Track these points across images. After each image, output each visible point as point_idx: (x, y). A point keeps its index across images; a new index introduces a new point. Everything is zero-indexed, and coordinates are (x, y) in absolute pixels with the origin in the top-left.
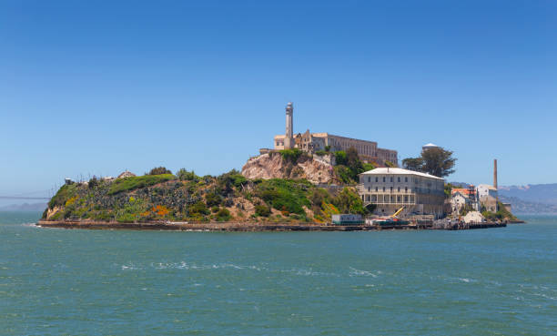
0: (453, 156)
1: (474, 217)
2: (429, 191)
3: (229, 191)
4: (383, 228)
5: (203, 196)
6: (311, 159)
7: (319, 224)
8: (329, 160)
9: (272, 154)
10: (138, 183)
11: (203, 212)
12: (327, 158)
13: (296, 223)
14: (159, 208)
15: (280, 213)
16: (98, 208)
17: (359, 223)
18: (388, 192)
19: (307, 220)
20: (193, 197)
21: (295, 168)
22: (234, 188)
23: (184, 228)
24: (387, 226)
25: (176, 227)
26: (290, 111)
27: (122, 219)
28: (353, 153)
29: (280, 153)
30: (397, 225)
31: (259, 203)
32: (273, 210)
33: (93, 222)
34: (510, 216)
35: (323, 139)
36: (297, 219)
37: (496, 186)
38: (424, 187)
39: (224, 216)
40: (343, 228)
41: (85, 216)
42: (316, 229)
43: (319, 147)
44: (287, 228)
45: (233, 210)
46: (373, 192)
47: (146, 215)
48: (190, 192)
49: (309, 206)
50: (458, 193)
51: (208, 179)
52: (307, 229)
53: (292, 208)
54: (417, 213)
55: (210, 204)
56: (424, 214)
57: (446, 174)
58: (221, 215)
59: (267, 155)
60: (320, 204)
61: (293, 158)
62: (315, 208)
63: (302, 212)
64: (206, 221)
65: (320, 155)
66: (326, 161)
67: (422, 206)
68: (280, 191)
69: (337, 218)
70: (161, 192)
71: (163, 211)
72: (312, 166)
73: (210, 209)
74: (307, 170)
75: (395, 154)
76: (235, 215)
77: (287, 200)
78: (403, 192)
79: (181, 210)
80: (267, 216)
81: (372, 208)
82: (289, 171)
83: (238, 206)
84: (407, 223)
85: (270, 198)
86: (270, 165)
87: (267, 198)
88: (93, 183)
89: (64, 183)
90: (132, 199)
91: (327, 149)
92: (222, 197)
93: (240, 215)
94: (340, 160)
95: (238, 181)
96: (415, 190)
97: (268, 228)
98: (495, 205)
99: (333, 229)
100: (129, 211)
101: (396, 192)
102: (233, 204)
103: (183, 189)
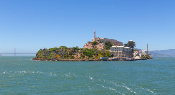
0: (135, 43)
1: (138, 58)
2: (128, 51)
3: (75, 51)
4: (113, 60)
5: (68, 53)
6: (99, 44)
7: (96, 59)
8: (103, 44)
9: (90, 43)
10: (54, 50)
11: (68, 56)
12: (103, 43)
13: (91, 59)
14: (58, 55)
15: (87, 57)
16: (44, 56)
17: (107, 59)
18: (116, 51)
19: (93, 58)
20: (66, 53)
21: (95, 46)
22: (76, 51)
23: (63, 60)
24: (114, 60)
25: (61, 60)
26: (95, 33)
27: (49, 58)
28: (109, 42)
29: (92, 42)
30: (117, 60)
31: (82, 54)
32: (85, 56)
33: (42, 59)
34: (150, 57)
35: (102, 39)
36: (91, 58)
37: (147, 50)
38: (126, 50)
39: (73, 57)
40: (102, 60)
41: (41, 57)
42: (95, 60)
43: (101, 41)
44: (88, 60)
45: (75, 56)
46: (113, 52)
47: (55, 57)
48: (65, 52)
49: (95, 55)
50: (136, 52)
51: (70, 49)
52: (93, 61)
53: (90, 55)
54: (123, 56)
55: (70, 55)
56: (126, 57)
57: (133, 47)
58: (72, 57)
59: (89, 43)
60: (97, 55)
61: (95, 44)
62: (96, 55)
63: (92, 56)
64: (68, 58)
65: (101, 43)
66: (102, 44)
67: (125, 55)
68: (87, 51)
69: (101, 58)
70: (59, 52)
71: (59, 56)
72: (99, 45)
73: (70, 56)
74: (98, 46)
75: (122, 43)
76: (76, 57)
77: (89, 54)
78: (120, 51)
79: (63, 56)
80: (83, 57)
81: (112, 56)
82: (94, 47)
83: (77, 55)
84: (120, 59)
85: (85, 53)
86: (89, 45)
87: (84, 53)
88: (44, 50)
89: (39, 50)
90: (52, 53)
91: (103, 41)
92: (73, 53)
93: (77, 57)
94: (106, 44)
95: (77, 49)
96: (123, 51)
97: (83, 60)
98: (146, 55)
99: (99, 61)
100: (51, 56)
101: (118, 52)
102: (75, 54)
103: (64, 51)
